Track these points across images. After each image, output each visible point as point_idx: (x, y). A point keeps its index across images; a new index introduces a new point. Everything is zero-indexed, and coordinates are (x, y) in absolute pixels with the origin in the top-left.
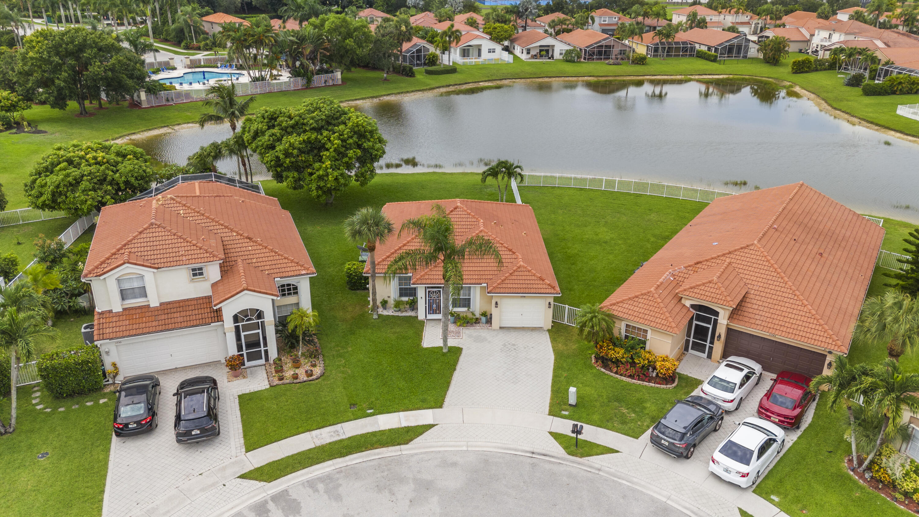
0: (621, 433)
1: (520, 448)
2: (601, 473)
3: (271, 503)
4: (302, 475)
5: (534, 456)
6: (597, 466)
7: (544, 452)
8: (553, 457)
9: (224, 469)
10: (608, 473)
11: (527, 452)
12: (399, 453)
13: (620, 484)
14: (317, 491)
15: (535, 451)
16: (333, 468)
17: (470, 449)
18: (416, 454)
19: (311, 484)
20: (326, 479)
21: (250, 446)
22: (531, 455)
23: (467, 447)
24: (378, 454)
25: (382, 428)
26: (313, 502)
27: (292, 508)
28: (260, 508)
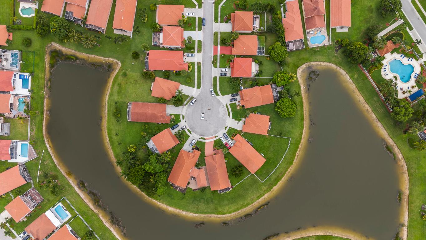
0: (227, 131)
4: (226, 108)
6: (224, 128)
8: (225, 125)
9: (228, 102)
17: (227, 120)
20: (225, 110)
21: (229, 104)
24: (227, 113)
25: (230, 113)
26: (223, 109)
27: (223, 107)
28: (223, 105)
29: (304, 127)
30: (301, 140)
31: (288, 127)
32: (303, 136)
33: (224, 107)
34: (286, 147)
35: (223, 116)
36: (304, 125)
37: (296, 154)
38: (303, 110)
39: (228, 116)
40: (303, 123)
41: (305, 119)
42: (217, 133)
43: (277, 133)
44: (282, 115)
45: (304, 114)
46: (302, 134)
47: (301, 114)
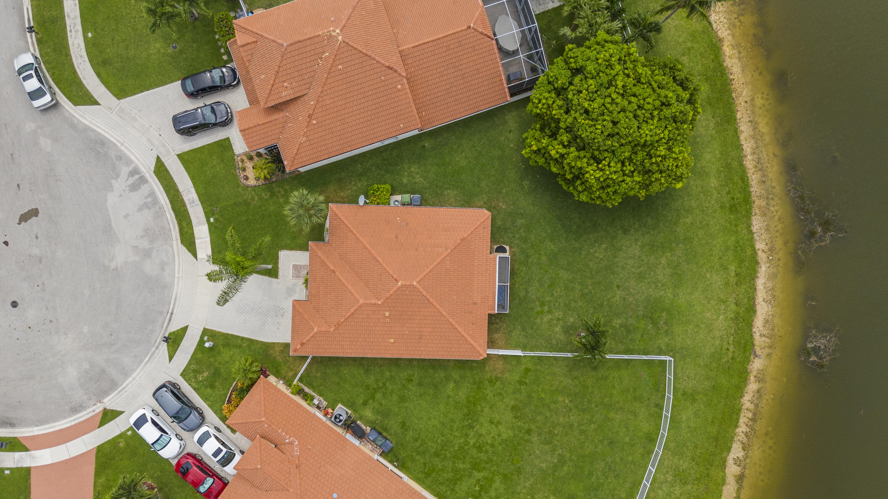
0: (186, 367)
1: (176, 307)
2: (154, 348)
3: (139, 176)
4: (159, 188)
5: (169, 314)
6: (160, 347)
7: (172, 320)
8: (168, 324)
9: (164, 146)
10: (154, 352)
11: (173, 310)
12: (174, 238)
13: (145, 357)
14: (146, 198)
15: (173, 315)
16: (164, 204)
17: (176, 279)
18: (173, 249)
19: (152, 194)
20: (155, 201)
21: (180, 156)
22: (170, 311)
23: (178, 277)
24: (174, 228)
25: (194, 228)
26: (138, 197)
27: (134, 188)
28: (135, 172)
29: (762, 256)
30: (747, 361)
31: (641, 277)
32: (759, 322)
33: (143, 180)
34: (646, 427)
35: (147, 254)
36: (760, 245)
37: (723, 465)
38: (736, 133)
39: (184, 250)
40: (751, 232)
41: (758, 203)
42: (113, 385)
43: (568, 330)
44: (588, 189)
45: (749, 163)
46: (752, 310)
47: (728, 166)
